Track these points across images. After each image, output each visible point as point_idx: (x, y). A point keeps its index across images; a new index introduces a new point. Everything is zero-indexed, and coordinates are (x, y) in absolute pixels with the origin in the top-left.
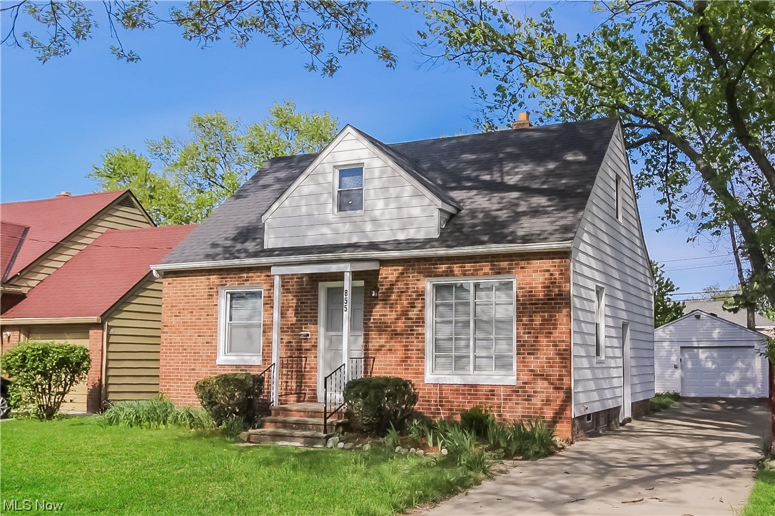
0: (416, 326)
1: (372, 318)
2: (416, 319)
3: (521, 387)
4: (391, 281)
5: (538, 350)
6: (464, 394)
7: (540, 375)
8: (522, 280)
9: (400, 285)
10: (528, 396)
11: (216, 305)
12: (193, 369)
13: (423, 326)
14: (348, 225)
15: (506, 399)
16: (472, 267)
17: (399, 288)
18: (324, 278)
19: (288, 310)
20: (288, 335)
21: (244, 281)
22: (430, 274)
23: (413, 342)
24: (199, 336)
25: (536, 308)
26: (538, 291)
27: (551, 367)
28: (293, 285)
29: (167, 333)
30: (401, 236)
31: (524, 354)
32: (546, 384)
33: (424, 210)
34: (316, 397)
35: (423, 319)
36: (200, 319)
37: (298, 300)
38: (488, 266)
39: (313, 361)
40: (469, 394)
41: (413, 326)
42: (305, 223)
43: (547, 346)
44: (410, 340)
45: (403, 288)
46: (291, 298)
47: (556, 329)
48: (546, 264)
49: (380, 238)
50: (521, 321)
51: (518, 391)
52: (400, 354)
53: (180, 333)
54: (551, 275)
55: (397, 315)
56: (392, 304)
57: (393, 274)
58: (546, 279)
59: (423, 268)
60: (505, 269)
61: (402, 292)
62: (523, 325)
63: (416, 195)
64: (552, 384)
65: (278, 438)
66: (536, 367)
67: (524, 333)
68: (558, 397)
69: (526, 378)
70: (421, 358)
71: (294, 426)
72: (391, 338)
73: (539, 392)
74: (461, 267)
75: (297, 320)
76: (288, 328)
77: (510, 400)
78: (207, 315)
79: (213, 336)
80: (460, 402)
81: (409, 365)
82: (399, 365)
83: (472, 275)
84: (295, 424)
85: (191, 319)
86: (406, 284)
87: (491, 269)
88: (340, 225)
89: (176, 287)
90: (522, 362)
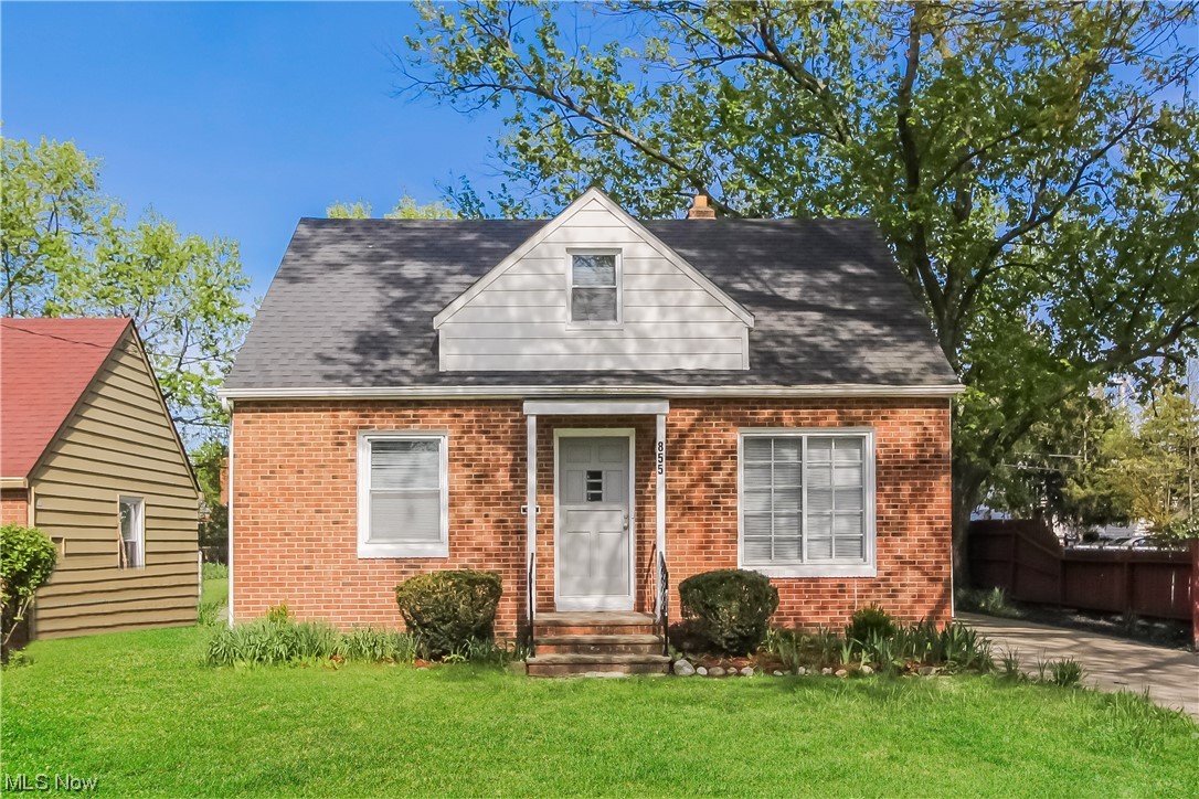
0: (723, 497)
1: (650, 484)
2: (724, 486)
3: (883, 580)
4: (680, 430)
5: (905, 529)
6: (800, 592)
7: (910, 563)
8: (884, 435)
9: (695, 436)
10: (893, 591)
11: (353, 461)
12: (306, 568)
13: (735, 497)
14: (594, 343)
15: (862, 597)
16: (809, 413)
17: (694, 441)
18: (563, 423)
19: (498, 470)
20: (499, 510)
21: (408, 422)
22: (743, 422)
23: (719, 520)
24: (317, 512)
25: (904, 473)
26: (907, 451)
27: (925, 551)
28: (506, 432)
29: (247, 506)
30: (689, 365)
31: (887, 535)
32: (917, 574)
33: (725, 329)
34: (553, 605)
35: (734, 486)
36: (320, 483)
37: (515, 455)
38: (833, 413)
39: (546, 549)
40: (806, 592)
41: (718, 497)
42: (517, 333)
43: (920, 524)
44: (714, 516)
45: (701, 441)
46: (501, 451)
47: (932, 501)
48: (919, 414)
49: (654, 365)
50: (883, 490)
51: (879, 585)
52: (697, 537)
53: (276, 506)
54: (925, 429)
55: (692, 480)
56: (684, 464)
57: (684, 420)
58: (917, 434)
59: (734, 414)
60: (860, 418)
61: (698, 447)
62: (886, 495)
63: (712, 304)
64: (927, 574)
65: (583, 668)
66: (905, 551)
67: (887, 507)
68: (935, 591)
69: (890, 568)
70: (731, 542)
71: (592, 648)
72: (683, 515)
73: (909, 585)
74: (793, 414)
75: (514, 487)
76: (498, 499)
77: (868, 597)
78: (334, 477)
79: (347, 511)
80: (794, 603)
81: (712, 553)
82: (695, 553)
83: (811, 425)
84: (593, 645)
85: (299, 483)
86: (705, 436)
87: (839, 418)
88: (581, 342)
89: (262, 428)
90: (884, 546)
